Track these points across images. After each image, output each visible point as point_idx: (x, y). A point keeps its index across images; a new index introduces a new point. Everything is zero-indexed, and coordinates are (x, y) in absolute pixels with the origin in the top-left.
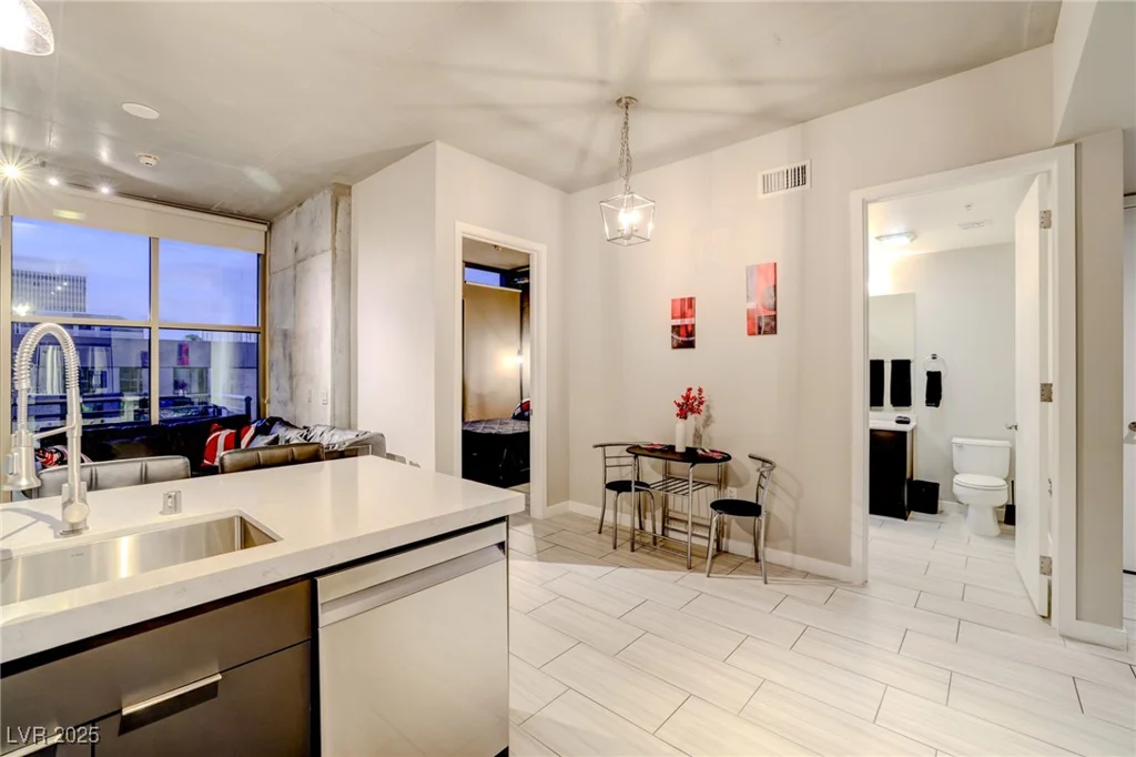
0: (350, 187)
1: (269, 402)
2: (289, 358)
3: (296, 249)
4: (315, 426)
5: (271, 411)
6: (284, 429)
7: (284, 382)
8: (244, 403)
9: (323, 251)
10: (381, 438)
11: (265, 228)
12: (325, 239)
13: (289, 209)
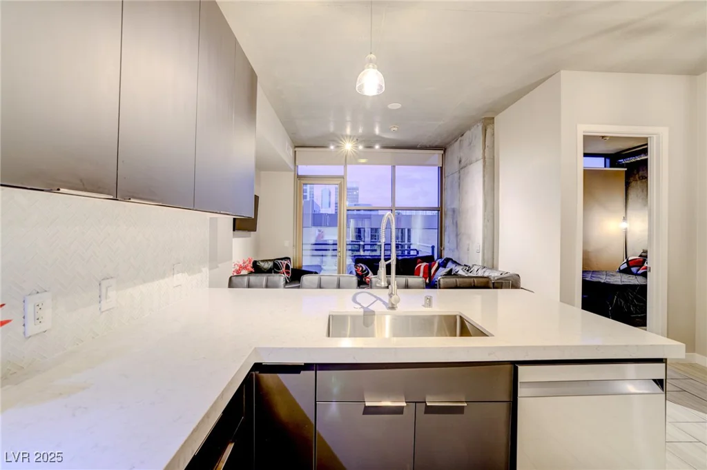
0: (493, 118)
1: (444, 249)
2: (456, 225)
3: (460, 162)
4: (473, 265)
5: (446, 254)
6: (454, 265)
7: (453, 238)
8: (431, 249)
9: (477, 161)
10: (517, 277)
11: (442, 152)
12: (478, 153)
13: (455, 139)
